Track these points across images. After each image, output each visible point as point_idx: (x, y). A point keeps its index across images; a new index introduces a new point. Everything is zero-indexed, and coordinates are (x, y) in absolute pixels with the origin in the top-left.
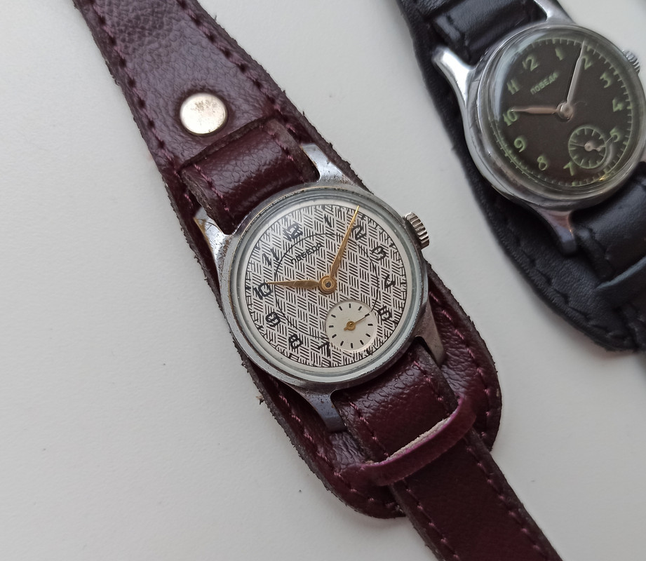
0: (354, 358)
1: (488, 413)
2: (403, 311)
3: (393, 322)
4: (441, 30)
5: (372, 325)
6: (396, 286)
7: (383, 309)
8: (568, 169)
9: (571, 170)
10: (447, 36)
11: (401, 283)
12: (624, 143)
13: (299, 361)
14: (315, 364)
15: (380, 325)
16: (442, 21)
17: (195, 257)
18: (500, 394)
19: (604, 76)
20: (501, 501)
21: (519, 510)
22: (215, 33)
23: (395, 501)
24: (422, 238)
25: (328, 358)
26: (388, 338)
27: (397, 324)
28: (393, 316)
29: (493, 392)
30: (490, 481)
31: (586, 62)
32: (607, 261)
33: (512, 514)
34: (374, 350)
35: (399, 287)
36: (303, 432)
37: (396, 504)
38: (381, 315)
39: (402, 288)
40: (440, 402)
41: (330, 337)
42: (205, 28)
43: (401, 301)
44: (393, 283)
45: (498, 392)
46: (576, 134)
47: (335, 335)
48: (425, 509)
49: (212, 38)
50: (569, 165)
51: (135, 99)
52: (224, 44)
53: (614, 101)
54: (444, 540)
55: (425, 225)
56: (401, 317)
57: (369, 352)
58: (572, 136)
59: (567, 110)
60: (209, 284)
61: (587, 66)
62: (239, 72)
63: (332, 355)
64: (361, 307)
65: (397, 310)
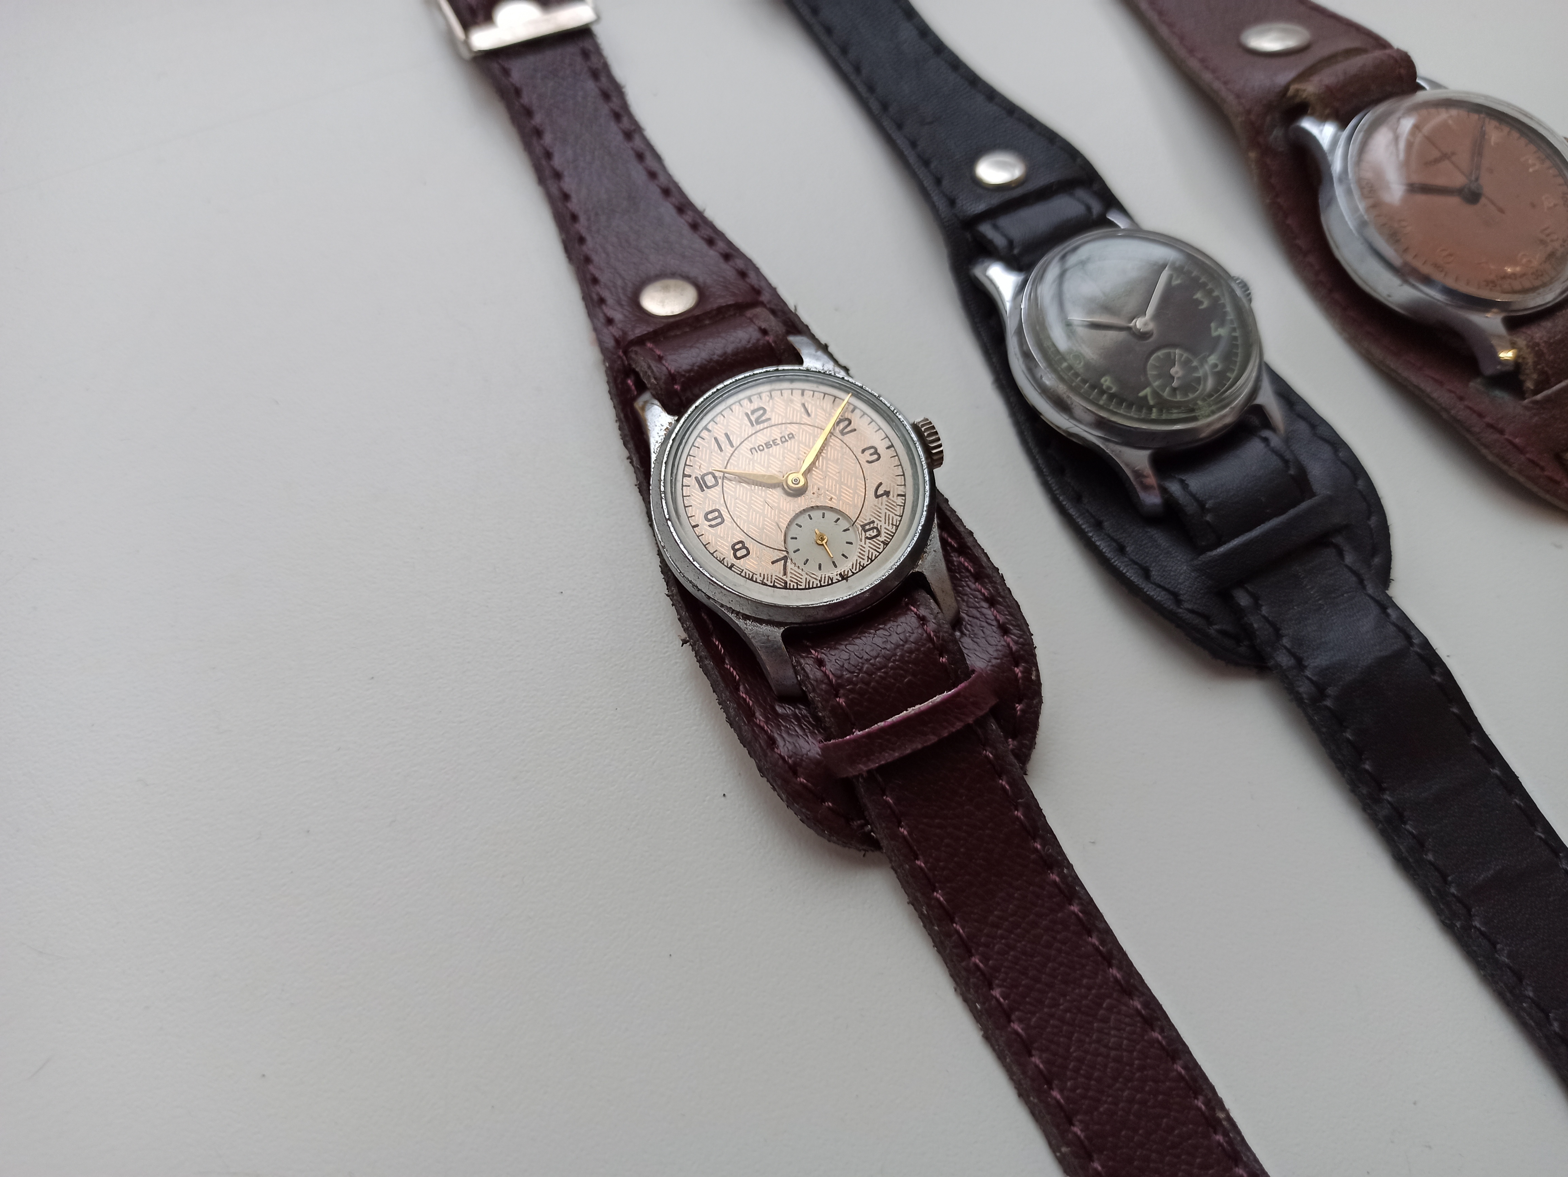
0: (820, 581)
1: (1019, 707)
2: (896, 530)
3: (882, 542)
4: (983, 236)
5: (851, 543)
6: (891, 496)
7: (869, 524)
8: (1145, 397)
9: (1149, 398)
10: (991, 242)
11: (899, 495)
12: (1229, 374)
13: (743, 574)
14: (765, 581)
15: (863, 543)
16: (986, 229)
17: (628, 458)
18: (1038, 676)
19: (1198, 296)
20: (1036, 849)
21: (1065, 871)
22: (699, 221)
23: (864, 818)
24: (934, 451)
25: (784, 578)
26: (872, 561)
27: (887, 545)
28: (883, 534)
29: (1027, 672)
30: (1018, 814)
31: (1174, 278)
32: (1208, 522)
33: (1055, 877)
34: (850, 574)
35: (895, 499)
36: (738, 690)
37: (867, 823)
38: (866, 531)
39: (900, 500)
40: (943, 664)
41: (791, 551)
42: (689, 216)
43: (896, 518)
44: (887, 493)
45: (1034, 673)
46: (1159, 357)
47: (798, 550)
48: (910, 833)
49: (694, 227)
50: (1147, 391)
51: (588, 276)
52: (708, 232)
53: (1213, 325)
54: (938, 895)
55: (941, 435)
56: (893, 536)
57: (844, 577)
58: (1152, 358)
59: (1146, 324)
60: (640, 492)
61: (1176, 282)
62: (721, 260)
63: (789, 575)
64: (839, 519)
65: (890, 528)
